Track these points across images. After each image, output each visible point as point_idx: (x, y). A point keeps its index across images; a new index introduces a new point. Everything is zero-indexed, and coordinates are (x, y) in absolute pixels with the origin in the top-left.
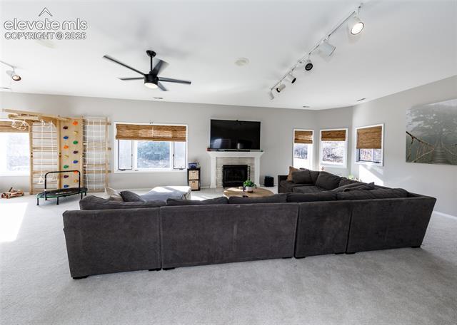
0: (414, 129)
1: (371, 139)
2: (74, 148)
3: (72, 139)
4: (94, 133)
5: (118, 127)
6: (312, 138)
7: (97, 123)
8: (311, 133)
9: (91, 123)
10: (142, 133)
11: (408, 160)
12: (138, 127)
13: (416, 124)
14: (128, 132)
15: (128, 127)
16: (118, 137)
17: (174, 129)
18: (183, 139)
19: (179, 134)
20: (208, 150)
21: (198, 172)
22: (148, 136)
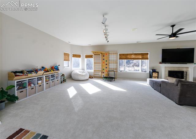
2: (106, 63)
3: (105, 60)
4: (112, 57)
5: (120, 55)
7: (113, 54)
9: (111, 54)
10: (128, 56)
12: (128, 54)
14: (123, 57)
15: (123, 55)
16: (120, 59)
17: (142, 54)
18: (147, 59)
19: (145, 57)
20: (160, 63)
21: (157, 73)
22: (131, 58)
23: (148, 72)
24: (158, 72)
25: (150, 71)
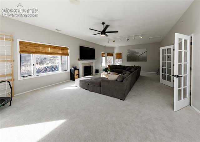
0: (128, 54)
1: (119, 56)
5: (21, 43)
6: (105, 55)
8: (104, 54)
10: (42, 49)
11: (127, 61)
13: (128, 53)
17: (62, 49)
18: (67, 54)
19: (65, 52)
20: (79, 60)
21: (78, 71)
22: (47, 52)
23: (69, 70)
24: (79, 69)
25: (71, 70)
